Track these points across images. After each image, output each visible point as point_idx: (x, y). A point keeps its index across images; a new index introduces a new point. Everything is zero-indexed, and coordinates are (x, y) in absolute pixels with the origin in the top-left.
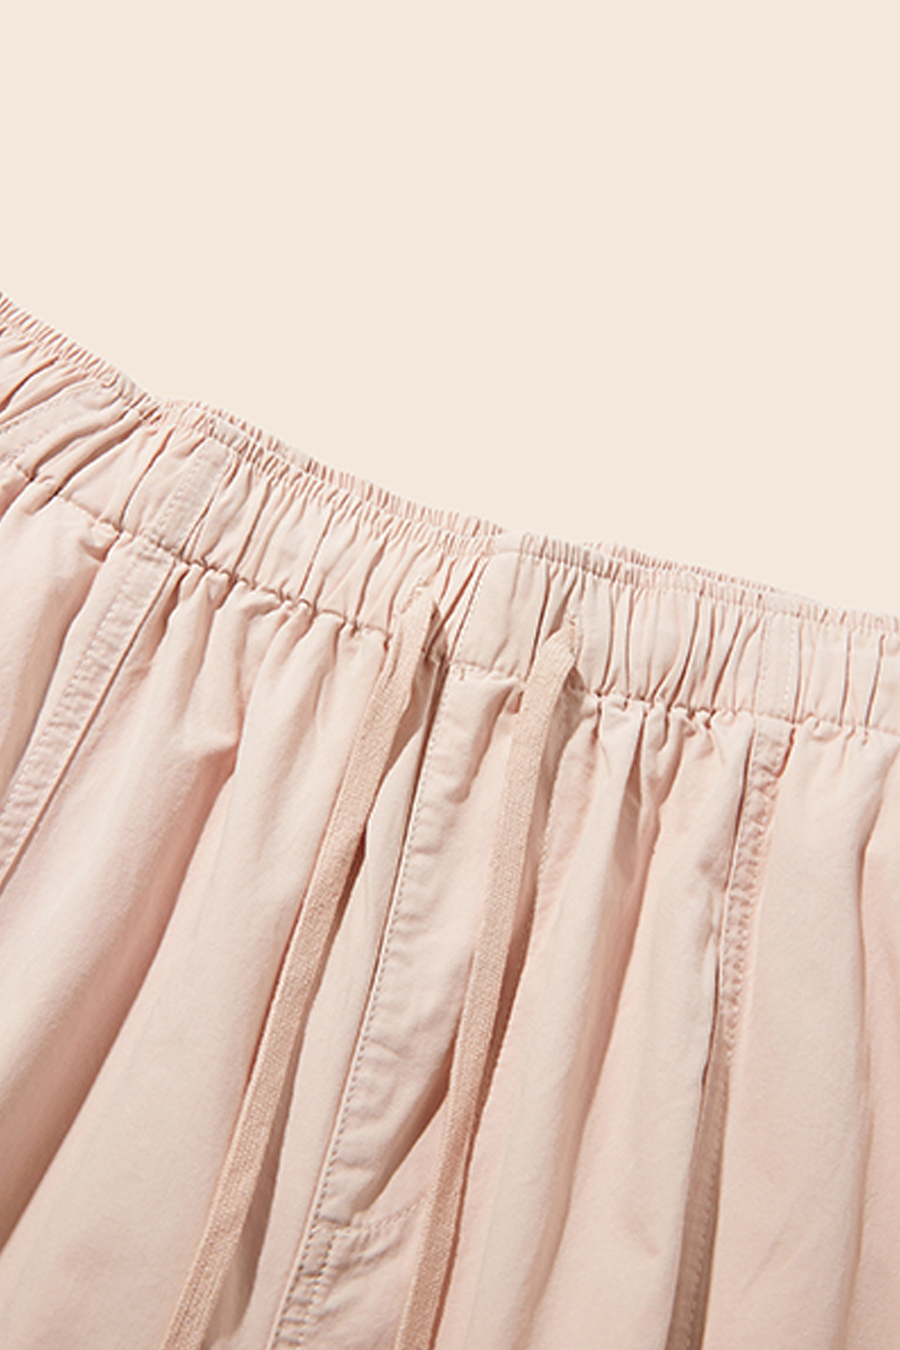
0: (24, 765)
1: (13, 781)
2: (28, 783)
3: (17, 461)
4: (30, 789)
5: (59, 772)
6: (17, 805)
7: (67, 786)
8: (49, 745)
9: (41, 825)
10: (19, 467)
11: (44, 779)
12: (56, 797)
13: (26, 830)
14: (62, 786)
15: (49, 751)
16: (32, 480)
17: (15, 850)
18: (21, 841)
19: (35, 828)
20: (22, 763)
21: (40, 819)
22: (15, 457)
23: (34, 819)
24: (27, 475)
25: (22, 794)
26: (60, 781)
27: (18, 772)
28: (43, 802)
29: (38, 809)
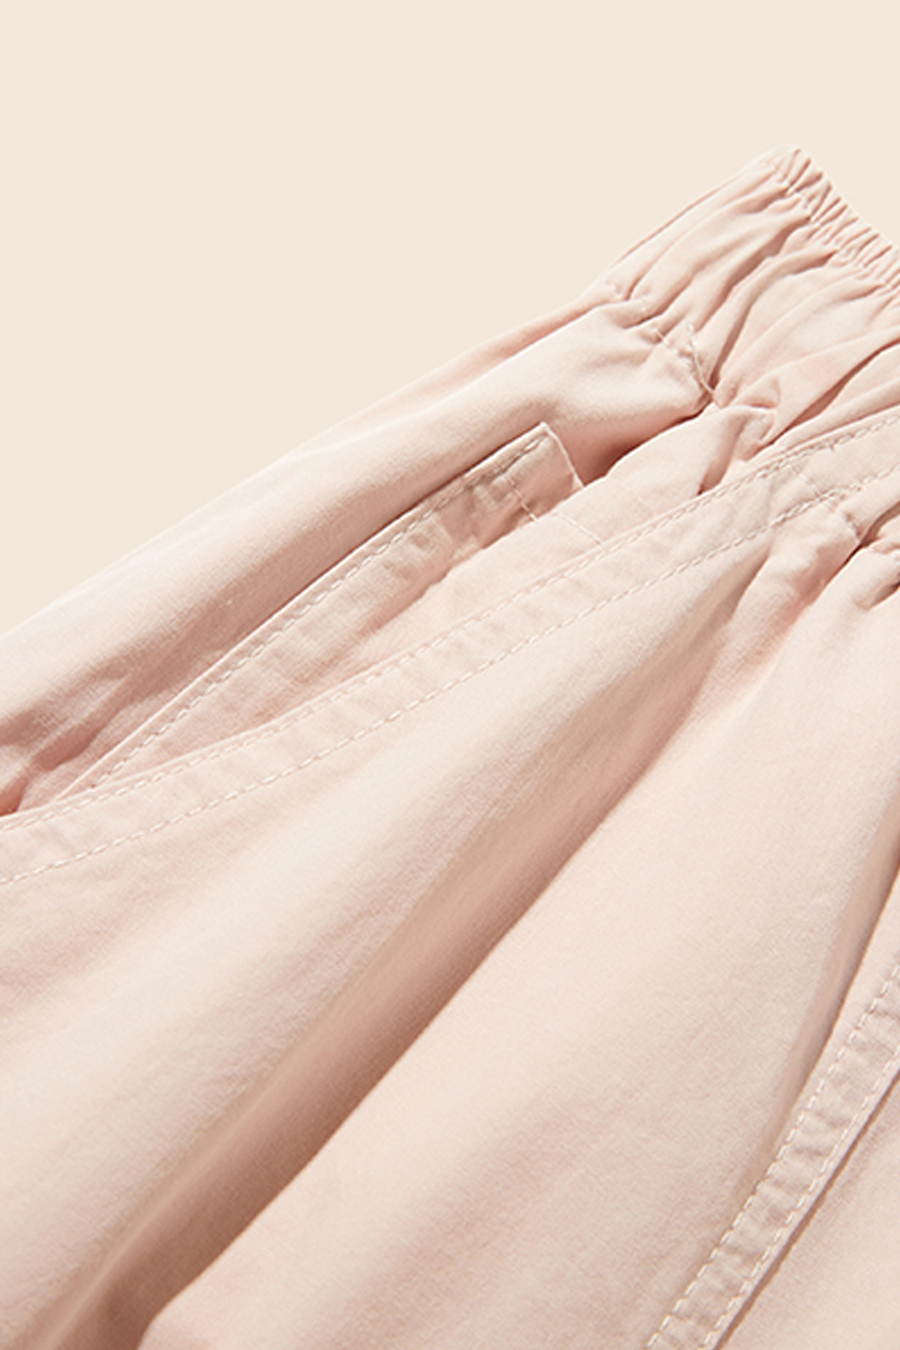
0: (818, 1081)
1: (797, 1106)
2: (820, 1114)
3: (843, 506)
4: (822, 1125)
5: (872, 1100)
6: (799, 1151)
7: (881, 1130)
8: (862, 1048)
9: (830, 1193)
10: (849, 517)
11: (846, 1111)
12: (860, 1147)
13: (805, 1201)
14: (872, 1128)
15: (861, 1060)
16: (865, 543)
17: (783, 1234)
18: (794, 1219)
19: (820, 1200)
20: (814, 1075)
21: (830, 1183)
22: (843, 498)
23: (822, 1181)
24: (859, 534)
25: (807, 1131)
26: (871, 1118)
27: (807, 1088)
28: (840, 1151)
29: (830, 1165)
